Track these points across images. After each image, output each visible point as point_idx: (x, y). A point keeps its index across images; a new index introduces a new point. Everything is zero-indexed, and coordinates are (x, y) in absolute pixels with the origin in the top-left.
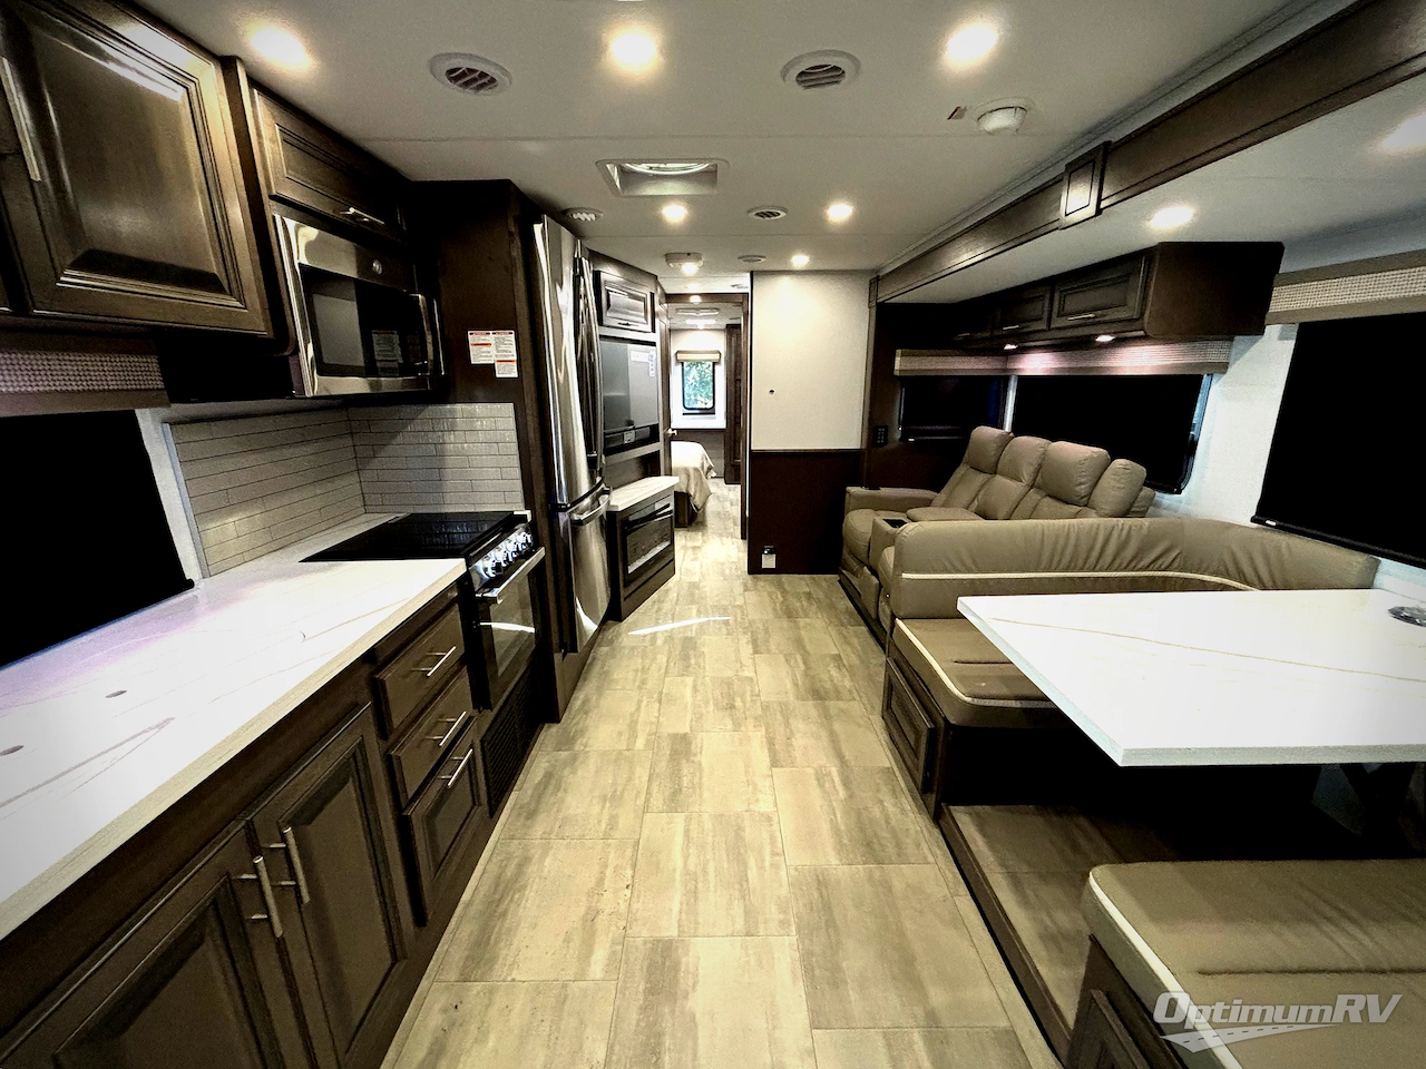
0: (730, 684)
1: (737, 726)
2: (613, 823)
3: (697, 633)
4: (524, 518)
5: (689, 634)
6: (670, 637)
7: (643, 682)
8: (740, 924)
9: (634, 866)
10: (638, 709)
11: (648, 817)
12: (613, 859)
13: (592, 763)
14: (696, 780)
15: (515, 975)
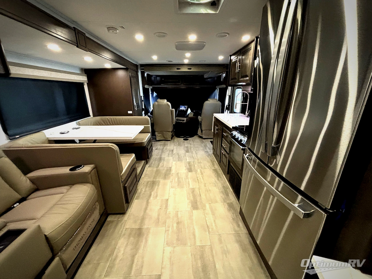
2: (205, 186)
8: (179, 174)
9: (198, 179)
11: (198, 187)
12: (202, 180)
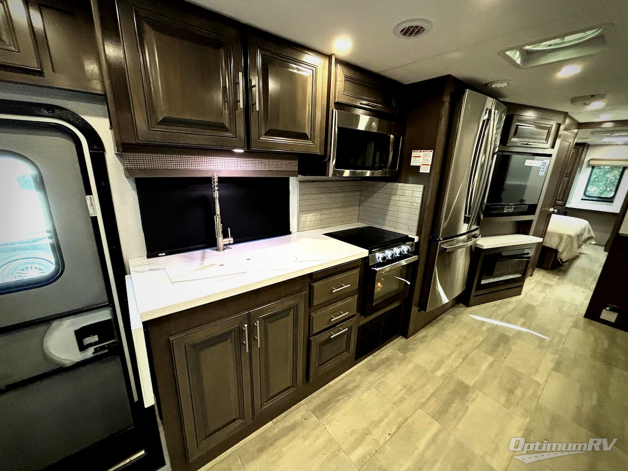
0: (519, 377)
1: (508, 404)
2: (402, 400)
3: (513, 336)
4: (413, 240)
5: (507, 334)
6: (493, 329)
7: (461, 344)
9: (398, 428)
10: (449, 356)
11: (420, 411)
12: (391, 415)
13: (410, 366)
14: (460, 414)
15: (327, 427)
